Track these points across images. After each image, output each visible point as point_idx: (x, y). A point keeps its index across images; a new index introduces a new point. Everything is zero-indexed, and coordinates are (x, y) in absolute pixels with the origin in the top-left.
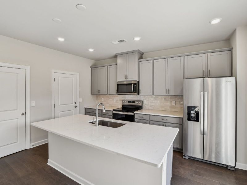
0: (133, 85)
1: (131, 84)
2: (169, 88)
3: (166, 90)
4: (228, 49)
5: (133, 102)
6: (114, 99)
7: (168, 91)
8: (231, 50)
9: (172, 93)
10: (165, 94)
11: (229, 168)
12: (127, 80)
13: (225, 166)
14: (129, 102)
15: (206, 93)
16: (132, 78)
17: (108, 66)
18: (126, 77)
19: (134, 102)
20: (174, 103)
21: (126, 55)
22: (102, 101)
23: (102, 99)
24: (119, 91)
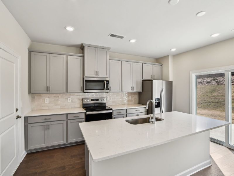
1: (104, 81)
5: (97, 100)
7: (132, 88)
8: (162, 65)
9: (135, 90)
12: (98, 76)
14: (92, 100)
16: (102, 75)
17: (67, 55)
18: (97, 73)
19: (99, 99)
20: (130, 98)
21: (96, 49)
22: (46, 102)
23: (46, 99)
24: (87, 88)
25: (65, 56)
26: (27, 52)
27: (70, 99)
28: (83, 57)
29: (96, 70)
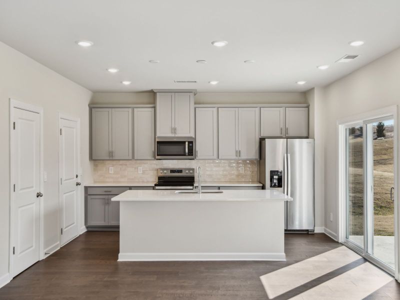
0: (187, 143)
1: (184, 142)
2: (240, 149)
3: (237, 152)
4: (305, 105)
5: (180, 171)
6: (139, 168)
7: (238, 153)
8: (308, 107)
9: (244, 156)
10: (235, 157)
11: (310, 233)
12: (176, 135)
13: (306, 232)
14: (173, 171)
15: (289, 155)
16: (183, 132)
17: (133, 108)
18: (174, 130)
19: (182, 171)
20: (242, 170)
21: (173, 93)
22: (110, 172)
23: (110, 168)
24: (161, 154)
25: (130, 110)
26: (87, 109)
27: (141, 169)
28: (155, 107)
29: (173, 126)
